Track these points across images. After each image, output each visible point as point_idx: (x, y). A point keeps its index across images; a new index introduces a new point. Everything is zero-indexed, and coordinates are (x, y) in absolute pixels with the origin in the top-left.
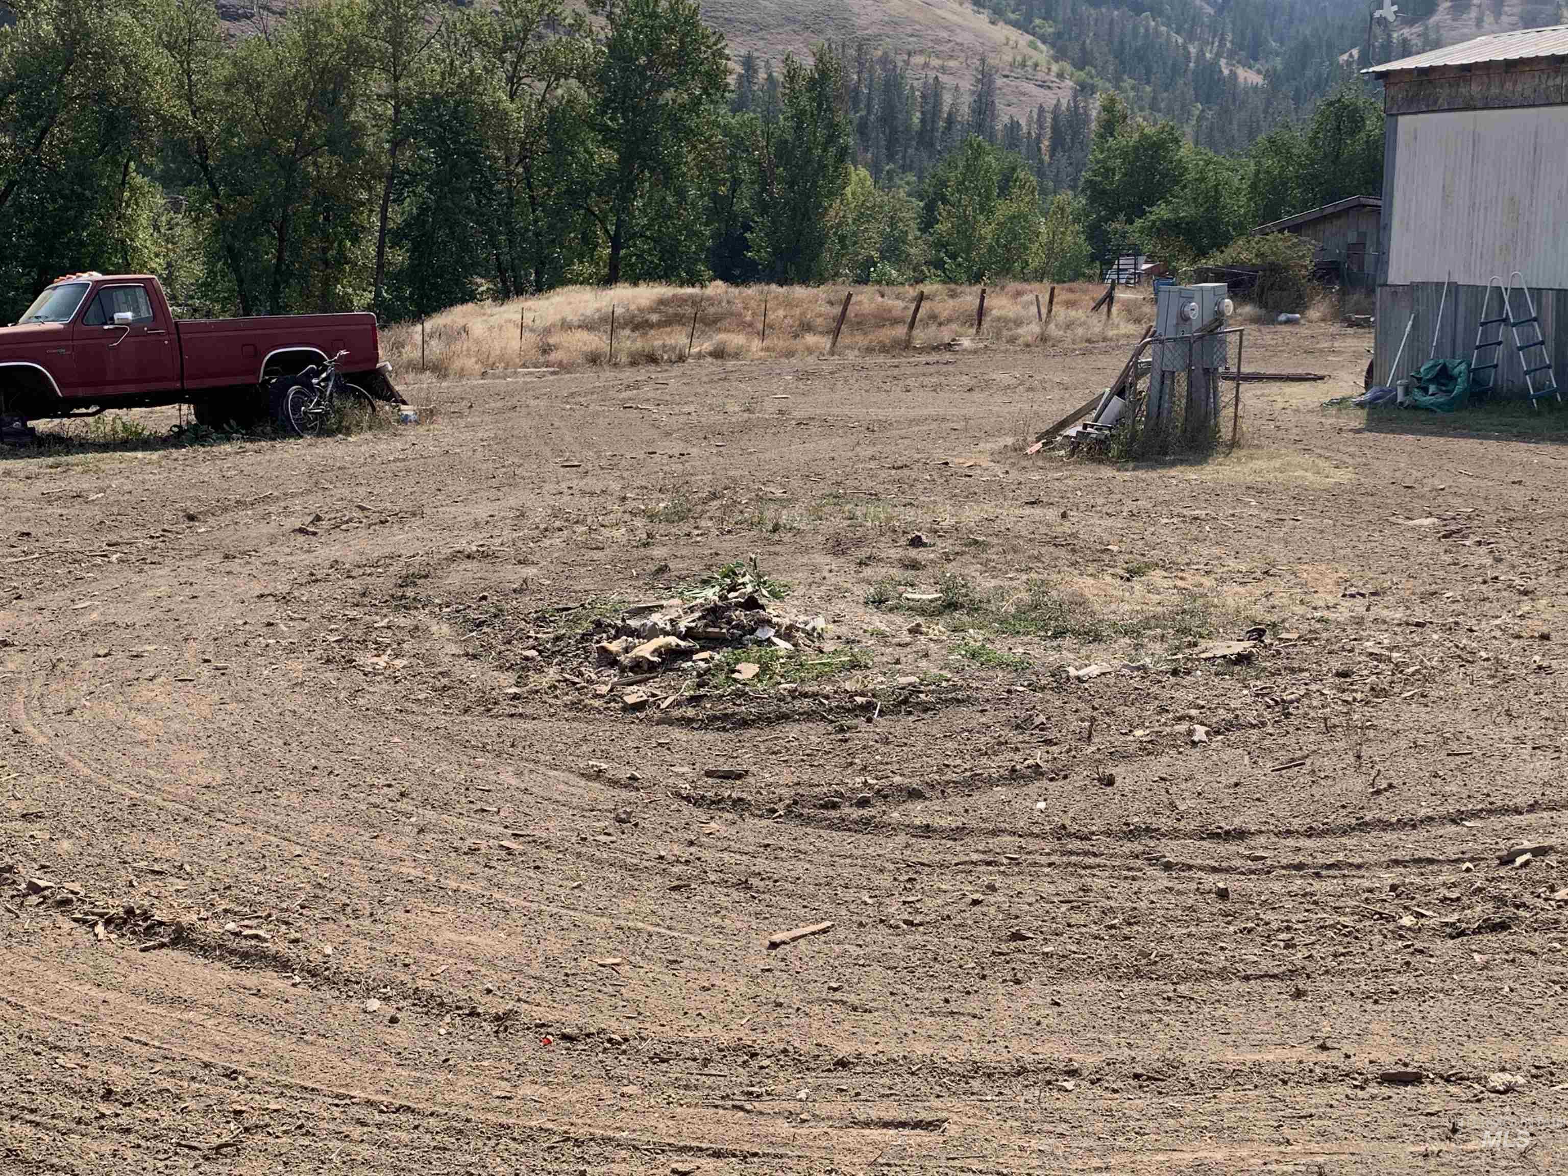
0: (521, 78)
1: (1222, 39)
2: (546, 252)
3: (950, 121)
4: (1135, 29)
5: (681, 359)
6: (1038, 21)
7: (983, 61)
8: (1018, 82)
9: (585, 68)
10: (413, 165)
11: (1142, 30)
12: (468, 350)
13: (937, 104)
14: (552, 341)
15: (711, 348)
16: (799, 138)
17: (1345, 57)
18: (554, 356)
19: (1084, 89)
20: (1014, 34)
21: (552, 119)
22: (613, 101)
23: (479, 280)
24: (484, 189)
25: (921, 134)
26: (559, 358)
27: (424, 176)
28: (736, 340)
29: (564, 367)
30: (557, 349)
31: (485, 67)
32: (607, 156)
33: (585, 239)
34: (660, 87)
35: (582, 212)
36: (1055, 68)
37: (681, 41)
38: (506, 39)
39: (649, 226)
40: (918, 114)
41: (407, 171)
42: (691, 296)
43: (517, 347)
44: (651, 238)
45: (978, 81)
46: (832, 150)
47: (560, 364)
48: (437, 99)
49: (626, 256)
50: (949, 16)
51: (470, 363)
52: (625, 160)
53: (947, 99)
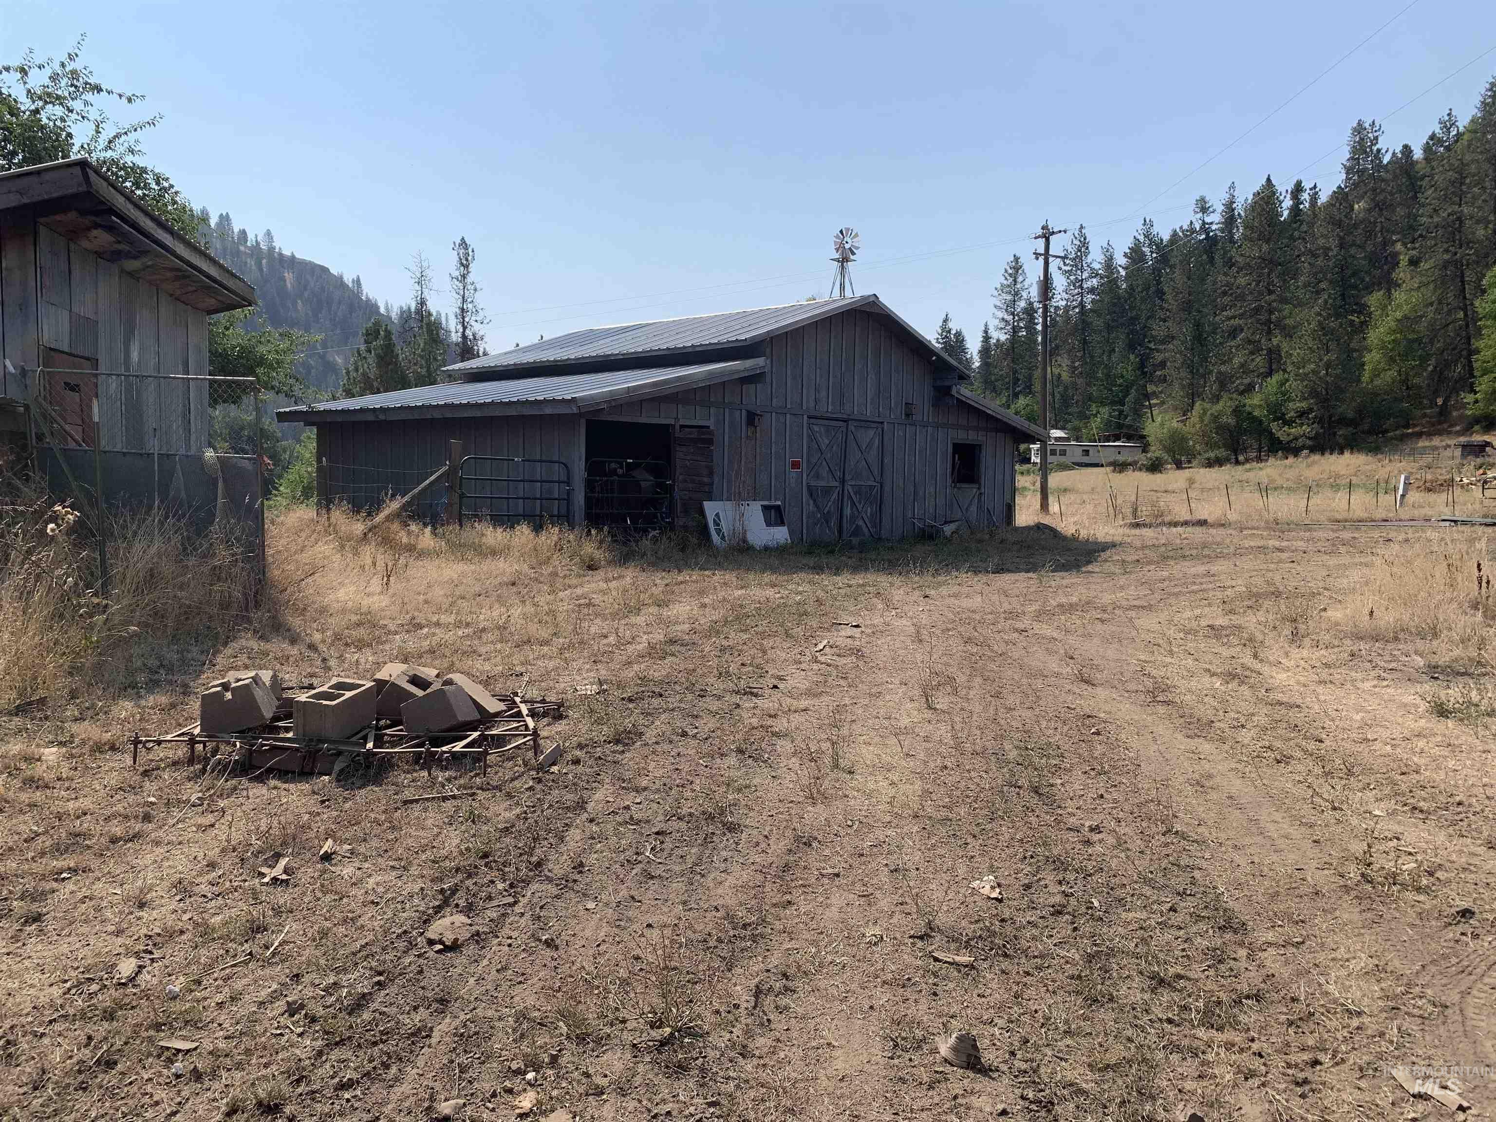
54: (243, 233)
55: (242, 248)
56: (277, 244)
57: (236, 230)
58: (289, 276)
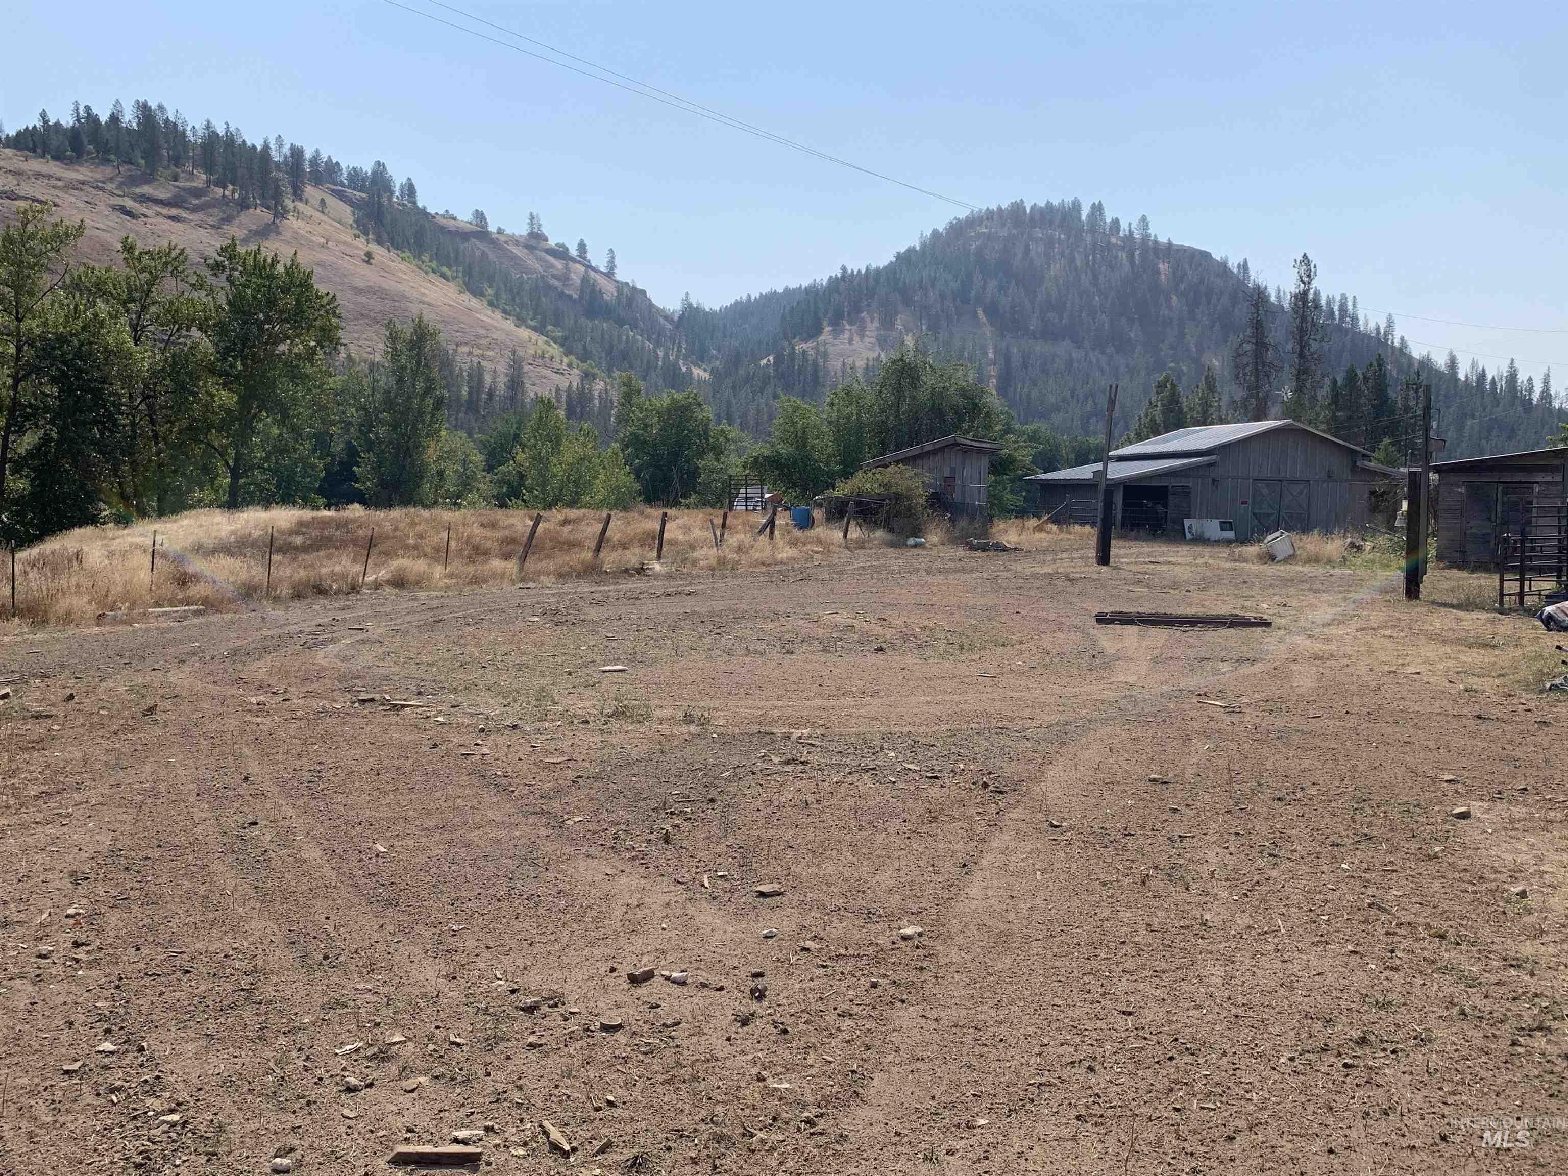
0: (145, 327)
1: (680, 347)
2: (168, 480)
3: (491, 394)
4: (619, 337)
5: (354, 589)
6: (549, 327)
7: (514, 352)
8: (538, 369)
9: (206, 319)
10: (36, 400)
11: (624, 337)
12: (78, 586)
13: (481, 383)
14: (190, 569)
15: (389, 576)
16: (400, 388)
17: (765, 361)
18: (195, 590)
19: (587, 376)
20: (534, 336)
21: (175, 363)
22: (234, 350)
23: (102, 505)
24: (109, 422)
25: (469, 402)
26: (204, 594)
27: (47, 409)
28: (416, 566)
29: (210, 605)
30: (198, 581)
31: (109, 313)
32: (226, 398)
33: (205, 469)
34: (276, 340)
35: (203, 446)
36: (565, 360)
37: (297, 301)
38: (130, 291)
39: (267, 459)
40: (466, 388)
41: (30, 405)
42: (331, 518)
43: (147, 579)
44: (269, 469)
45: (510, 366)
46: (429, 401)
47: (206, 601)
48: (62, 339)
49: (245, 484)
50: (485, 318)
51: (80, 603)
52: (244, 401)
53: (488, 379)
54: (1116, 222)
55: (1114, 240)
56: (1152, 231)
57: (1108, 220)
58: (1163, 267)
